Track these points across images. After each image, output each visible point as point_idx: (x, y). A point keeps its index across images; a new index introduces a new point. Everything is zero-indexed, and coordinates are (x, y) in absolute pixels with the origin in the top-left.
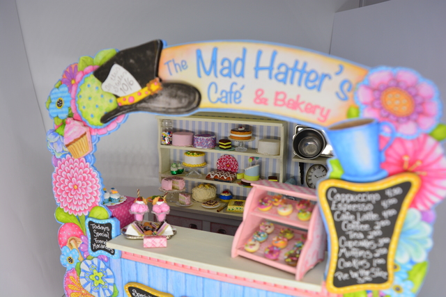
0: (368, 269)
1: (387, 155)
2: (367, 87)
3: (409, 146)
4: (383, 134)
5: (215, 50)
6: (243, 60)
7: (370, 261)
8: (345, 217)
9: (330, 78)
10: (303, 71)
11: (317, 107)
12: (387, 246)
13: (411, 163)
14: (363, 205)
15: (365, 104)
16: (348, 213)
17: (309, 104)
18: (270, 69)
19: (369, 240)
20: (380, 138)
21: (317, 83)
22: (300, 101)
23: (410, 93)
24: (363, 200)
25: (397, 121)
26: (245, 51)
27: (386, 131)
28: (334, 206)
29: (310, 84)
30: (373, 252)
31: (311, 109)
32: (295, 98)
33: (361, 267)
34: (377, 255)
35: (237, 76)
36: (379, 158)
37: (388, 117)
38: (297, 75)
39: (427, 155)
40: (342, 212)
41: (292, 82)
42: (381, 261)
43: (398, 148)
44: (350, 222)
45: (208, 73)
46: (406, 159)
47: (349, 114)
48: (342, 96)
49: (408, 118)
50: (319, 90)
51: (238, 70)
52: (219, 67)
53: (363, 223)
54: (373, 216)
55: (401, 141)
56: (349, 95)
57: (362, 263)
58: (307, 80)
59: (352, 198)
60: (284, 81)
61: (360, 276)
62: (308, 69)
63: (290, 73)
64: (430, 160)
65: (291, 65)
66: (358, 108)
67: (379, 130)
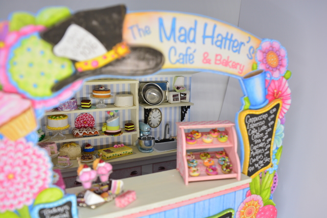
0: (262, 160)
1: (269, 90)
2: (261, 51)
3: (277, 83)
4: (267, 78)
5: (174, 20)
6: (195, 29)
7: (263, 154)
8: (253, 132)
9: (244, 45)
10: (231, 40)
11: (238, 64)
12: (270, 143)
13: (277, 94)
14: (261, 122)
15: (260, 61)
16: (254, 129)
17: (234, 62)
18: (212, 37)
19: (263, 142)
20: (266, 81)
21: (238, 48)
22: (229, 60)
23: (277, 54)
24: (261, 119)
25: (272, 70)
26: (196, 22)
27: (268, 77)
28: (248, 126)
29: (235, 49)
30: (264, 148)
31: (235, 66)
32: (226, 59)
33: (259, 160)
34: (266, 150)
35: (191, 42)
36: (265, 92)
37: (269, 68)
38: (228, 42)
39: (283, 88)
40: (252, 129)
41: (225, 48)
42: (267, 153)
43: (272, 85)
44: (255, 134)
45: (168, 39)
46: (275, 91)
47: (253, 68)
48: (250, 56)
49: (276, 68)
50: (239, 53)
51: (191, 37)
52: (177, 34)
53: (260, 133)
54: (264, 127)
55: (273, 81)
56: (253, 55)
57: (260, 157)
58: (233, 46)
59: (256, 119)
60: (220, 46)
61: (259, 165)
62: (234, 39)
63: (224, 41)
64: (284, 90)
65: (224, 36)
66: (257, 64)
67: (265, 77)
